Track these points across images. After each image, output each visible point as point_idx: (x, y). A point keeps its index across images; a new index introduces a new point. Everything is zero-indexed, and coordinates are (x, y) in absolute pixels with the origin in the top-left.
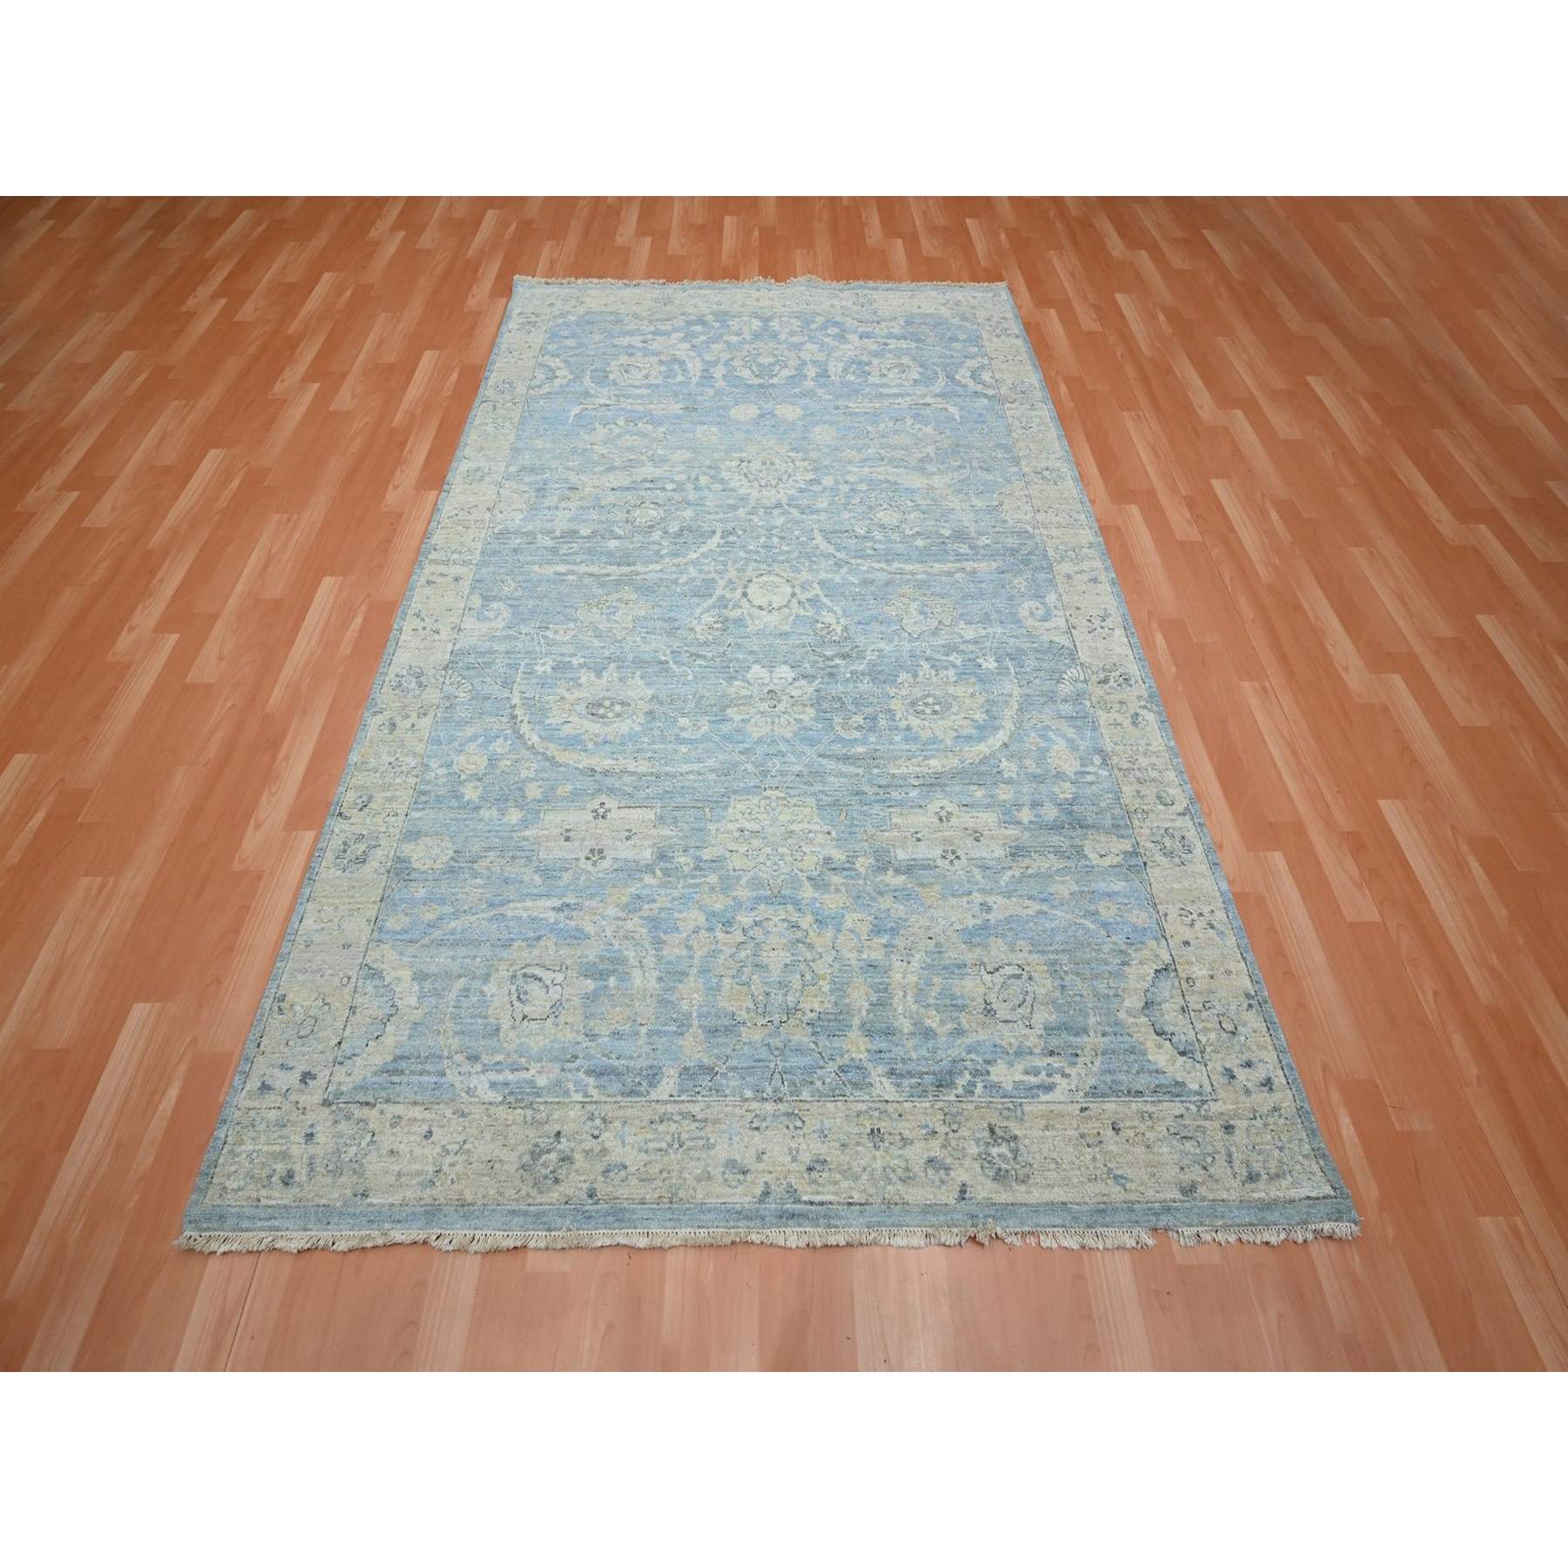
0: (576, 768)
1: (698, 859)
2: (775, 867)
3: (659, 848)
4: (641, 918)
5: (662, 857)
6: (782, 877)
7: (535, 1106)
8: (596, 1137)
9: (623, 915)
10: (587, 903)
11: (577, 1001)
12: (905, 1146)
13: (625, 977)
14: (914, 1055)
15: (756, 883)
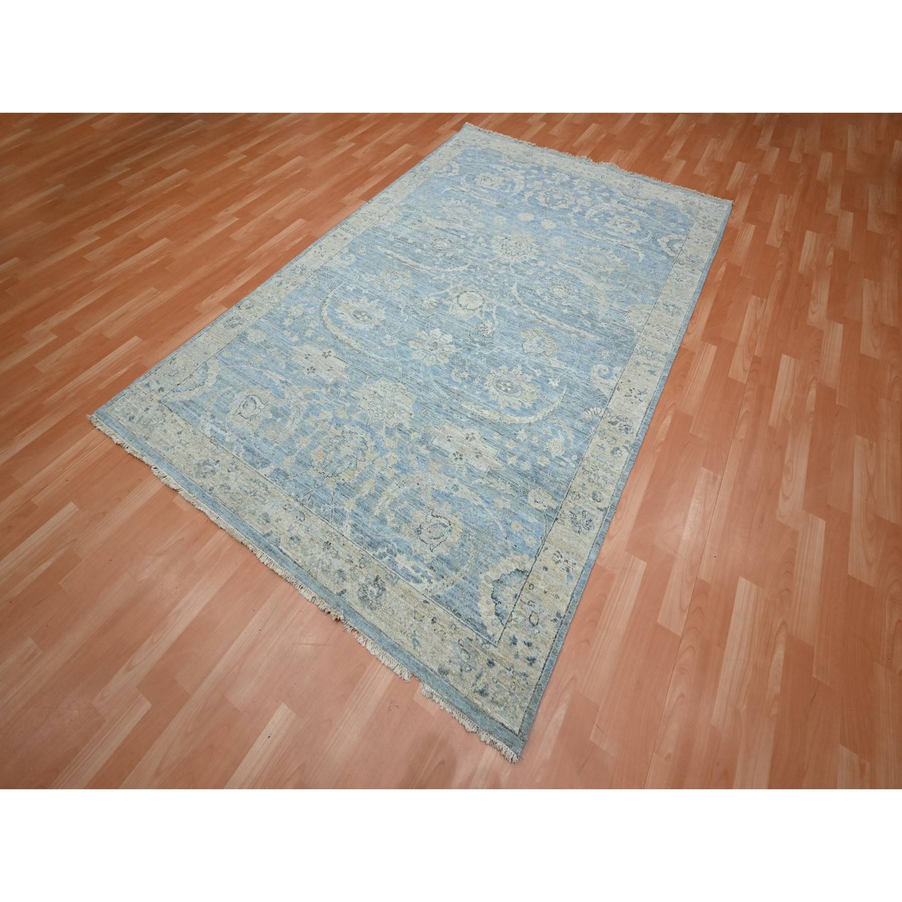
0: (331, 333)
1: (349, 394)
2: (376, 415)
3: (337, 380)
4: (308, 403)
5: (336, 385)
6: (376, 420)
7: (218, 446)
8: (229, 472)
9: (303, 397)
10: (294, 386)
11: (261, 419)
12: (336, 557)
13: (285, 421)
14: (370, 526)
15: (364, 417)
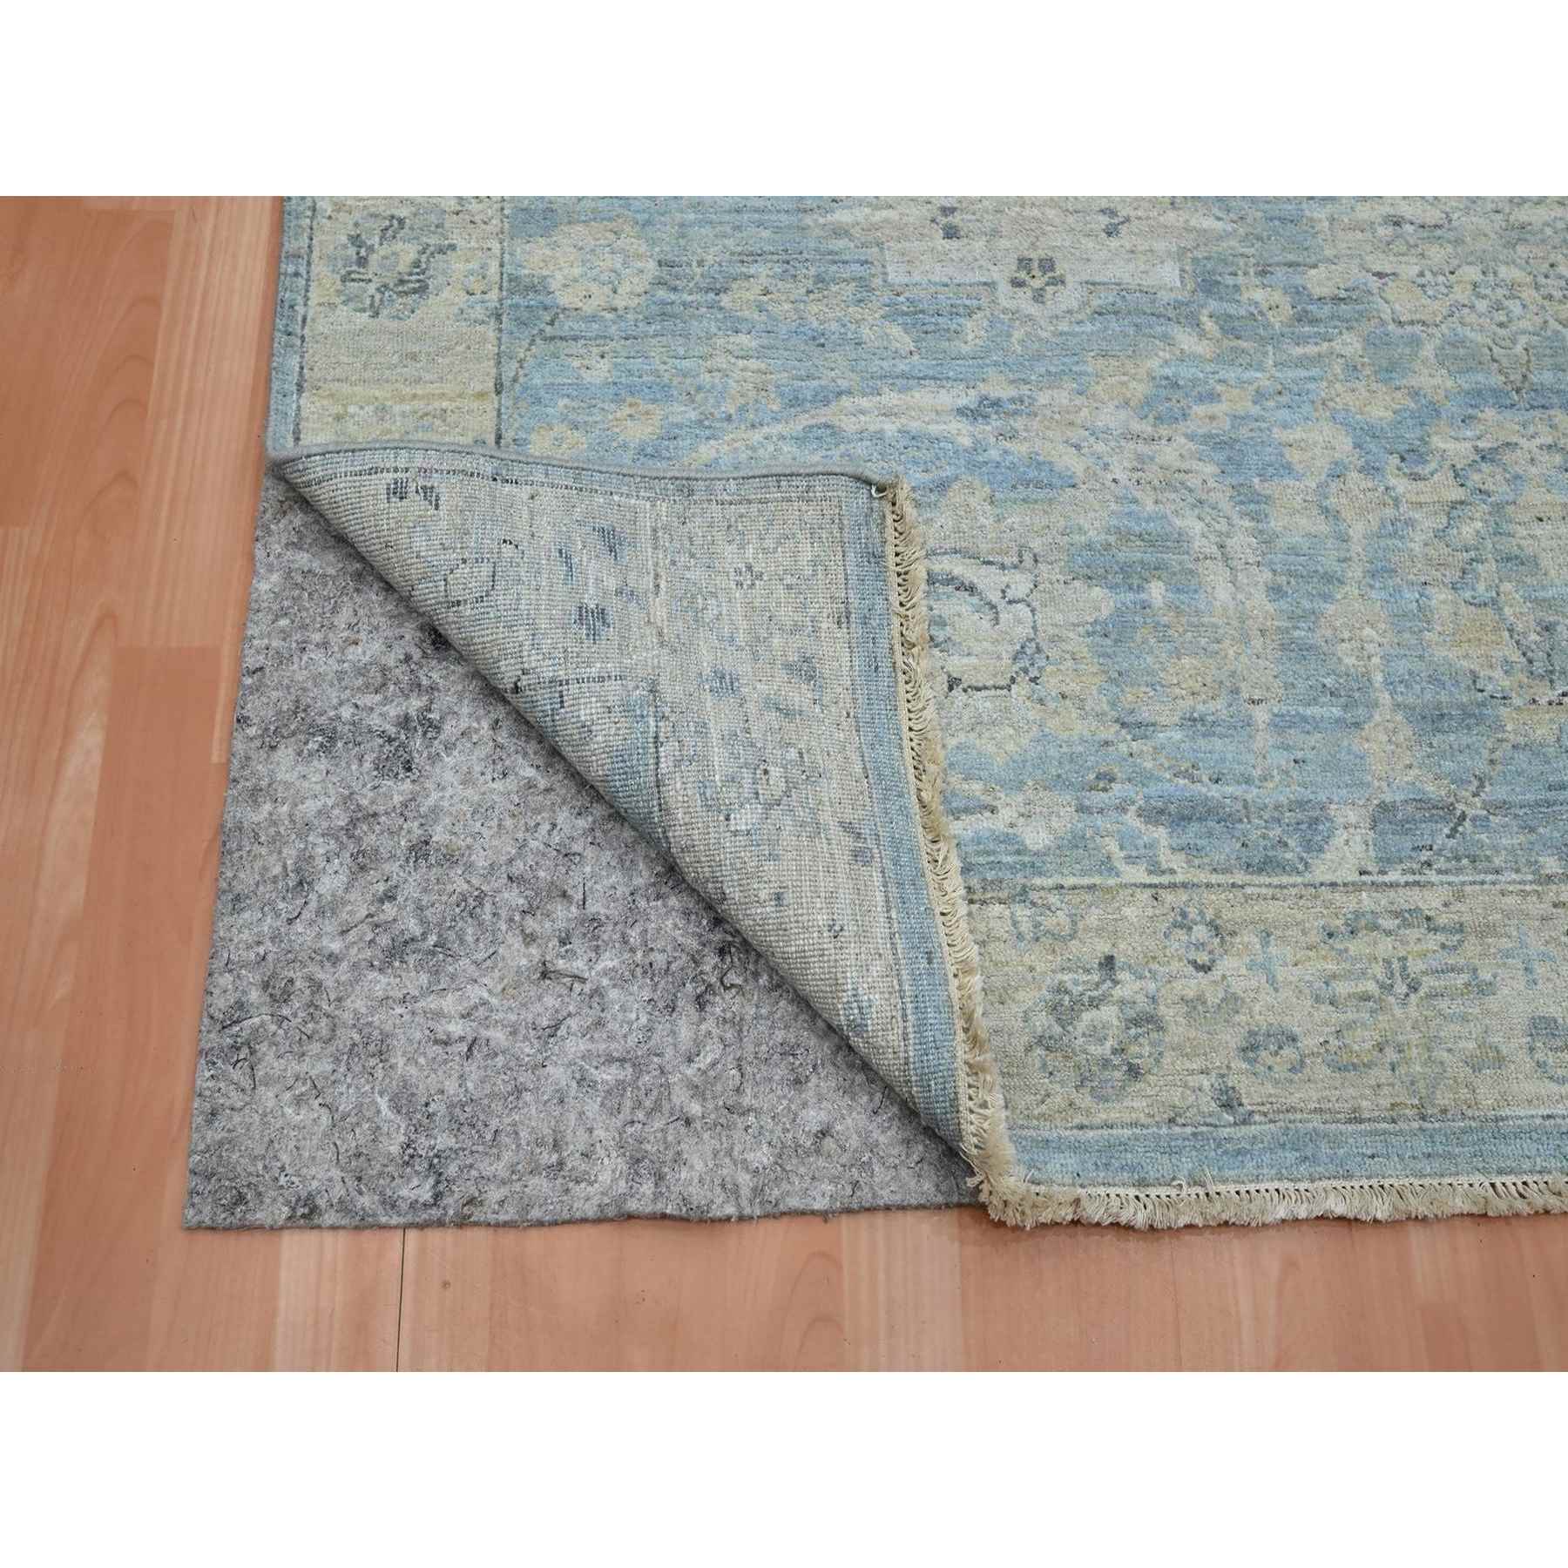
1: (1298, 292)
2: (1501, 317)
3: (1195, 260)
4: (1191, 437)
5: (1209, 286)
6: (1523, 340)
7: (1033, 896)
8: (1205, 969)
9: (1146, 428)
10: (1043, 398)
11: (1076, 642)
13: (1185, 583)
15: (1456, 355)
